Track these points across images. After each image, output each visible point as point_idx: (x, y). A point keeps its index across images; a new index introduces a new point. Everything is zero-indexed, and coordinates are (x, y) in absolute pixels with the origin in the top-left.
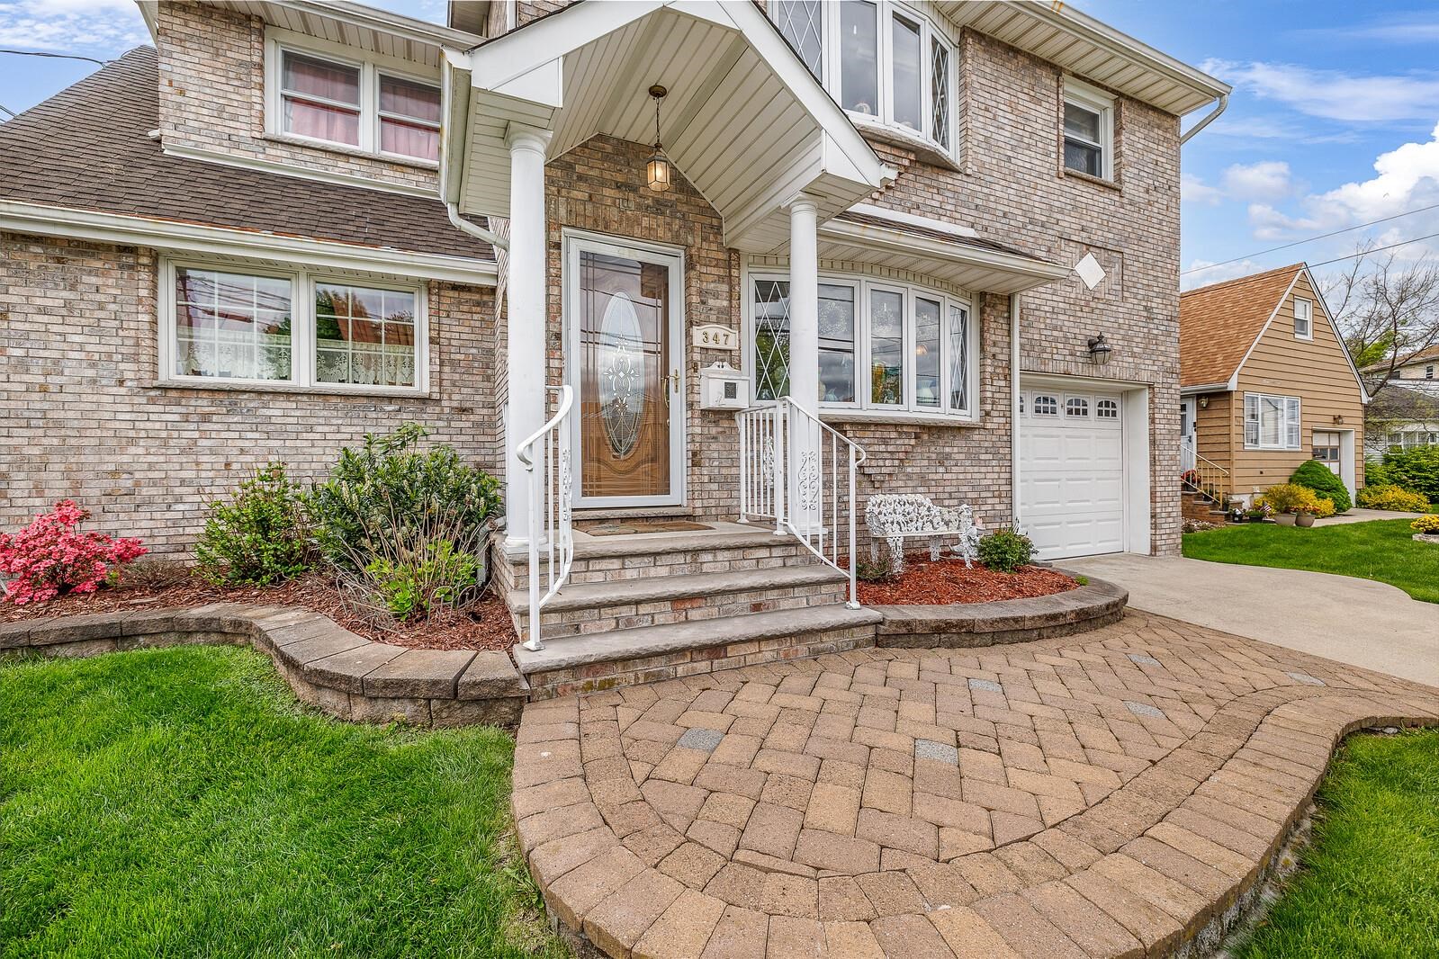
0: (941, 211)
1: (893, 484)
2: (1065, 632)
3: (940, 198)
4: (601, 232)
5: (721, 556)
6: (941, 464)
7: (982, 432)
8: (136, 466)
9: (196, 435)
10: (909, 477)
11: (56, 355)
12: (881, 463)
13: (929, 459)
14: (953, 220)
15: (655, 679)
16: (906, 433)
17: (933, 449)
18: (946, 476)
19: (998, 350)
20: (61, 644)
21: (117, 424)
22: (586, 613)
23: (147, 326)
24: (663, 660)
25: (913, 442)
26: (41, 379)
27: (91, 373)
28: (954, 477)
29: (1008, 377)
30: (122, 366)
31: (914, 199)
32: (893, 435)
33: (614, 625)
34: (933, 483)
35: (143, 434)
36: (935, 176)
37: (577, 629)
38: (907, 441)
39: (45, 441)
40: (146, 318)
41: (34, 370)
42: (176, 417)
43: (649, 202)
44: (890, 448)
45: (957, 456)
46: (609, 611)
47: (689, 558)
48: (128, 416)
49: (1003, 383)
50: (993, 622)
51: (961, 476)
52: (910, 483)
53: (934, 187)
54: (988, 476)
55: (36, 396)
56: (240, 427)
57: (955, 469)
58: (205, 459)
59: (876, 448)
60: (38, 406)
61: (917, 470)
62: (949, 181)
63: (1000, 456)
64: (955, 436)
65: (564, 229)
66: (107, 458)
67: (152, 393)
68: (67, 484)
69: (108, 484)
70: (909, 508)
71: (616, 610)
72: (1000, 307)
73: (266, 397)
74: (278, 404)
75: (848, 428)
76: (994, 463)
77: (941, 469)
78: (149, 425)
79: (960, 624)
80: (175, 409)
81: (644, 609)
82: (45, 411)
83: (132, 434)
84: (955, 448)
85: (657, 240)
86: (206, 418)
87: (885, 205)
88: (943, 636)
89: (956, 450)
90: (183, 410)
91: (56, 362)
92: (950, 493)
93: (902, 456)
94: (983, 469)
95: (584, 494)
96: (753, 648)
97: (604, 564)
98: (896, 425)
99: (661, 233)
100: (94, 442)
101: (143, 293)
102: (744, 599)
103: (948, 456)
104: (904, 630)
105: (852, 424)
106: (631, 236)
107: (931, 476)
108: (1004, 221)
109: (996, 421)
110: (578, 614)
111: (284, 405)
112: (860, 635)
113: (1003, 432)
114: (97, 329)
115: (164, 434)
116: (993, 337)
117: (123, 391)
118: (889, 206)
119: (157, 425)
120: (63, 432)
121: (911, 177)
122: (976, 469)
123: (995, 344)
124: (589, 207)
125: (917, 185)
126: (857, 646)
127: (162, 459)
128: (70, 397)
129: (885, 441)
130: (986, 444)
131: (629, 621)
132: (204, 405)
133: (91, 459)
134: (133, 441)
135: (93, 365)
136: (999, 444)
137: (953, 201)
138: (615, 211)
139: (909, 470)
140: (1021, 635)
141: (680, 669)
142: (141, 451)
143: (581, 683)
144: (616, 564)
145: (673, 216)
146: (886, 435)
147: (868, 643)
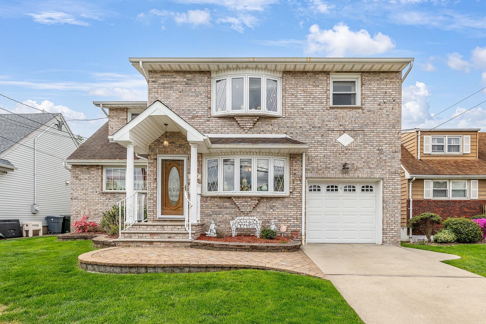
0: (272, 131)
1: (252, 214)
2: (246, 251)
3: (272, 127)
4: (166, 154)
5: (169, 227)
6: (271, 209)
7: (289, 198)
8: (99, 209)
9: (108, 202)
10: (259, 212)
11: (87, 187)
12: (246, 208)
13: (266, 207)
14: (277, 133)
15: (138, 246)
16: (254, 199)
17: (268, 204)
18: (273, 212)
19: (296, 172)
20: (78, 238)
21: (96, 200)
22: (133, 234)
23: (100, 180)
24: (140, 243)
25: (257, 202)
26: (85, 192)
27: (92, 190)
28: (277, 212)
29: (301, 180)
30: (97, 189)
31: (261, 129)
32: (249, 200)
33: (138, 237)
34: (268, 214)
35: (100, 202)
36: (270, 121)
37: (131, 237)
38: (255, 202)
39: (85, 204)
40: (100, 179)
41: (84, 190)
42: (105, 199)
43: (178, 145)
44: (249, 204)
45: (278, 206)
46: (137, 234)
47: (161, 227)
48: (97, 199)
49: (299, 182)
50: (219, 245)
51: (280, 212)
52: (259, 214)
53: (269, 124)
54: (292, 212)
55: (84, 195)
56: (115, 201)
57: (277, 210)
58: (109, 207)
59: (244, 204)
60: (85, 197)
61: (262, 210)
62: (276, 121)
63: (297, 206)
64: (277, 200)
65: (158, 155)
66: (94, 207)
67: (101, 194)
68: (88, 212)
69: (94, 212)
70: (251, 221)
71: (138, 234)
72: (298, 158)
73: (120, 194)
74: (122, 196)
75: (233, 198)
76: (294, 208)
77: (271, 210)
78: (101, 200)
79: (210, 244)
80: (105, 197)
81: (144, 235)
82: (85, 198)
83: (98, 202)
84: (278, 204)
85: (180, 154)
86: (110, 199)
87: (250, 133)
88: (206, 247)
89: (277, 204)
90: (106, 197)
91: (87, 188)
92: (275, 218)
93: (254, 206)
94: (289, 210)
95: (162, 215)
96: (159, 243)
97: (143, 227)
98: (250, 197)
99: (181, 152)
100: (93, 204)
101: (100, 174)
102: (166, 235)
103: (274, 206)
104: (196, 244)
105: (234, 197)
106: (174, 154)
107: (267, 212)
108: (300, 129)
109: (296, 194)
110: (131, 234)
111: (123, 196)
112: (186, 244)
113: (299, 198)
114: (93, 182)
115: (103, 202)
116: (295, 168)
117: (97, 194)
118: (252, 133)
119: (102, 201)
120: (88, 202)
121: (260, 123)
122: (286, 210)
123: (295, 170)
124: (163, 149)
125: (263, 125)
126: (185, 247)
127: (102, 207)
128: (89, 195)
129: (246, 202)
130: (291, 202)
131: (141, 237)
132: (109, 196)
133: (92, 207)
134: (98, 204)
135: (92, 189)
136: (297, 202)
137: (278, 127)
138: (169, 149)
139: (258, 210)
140: (229, 249)
141: (143, 245)
142: (99, 206)
143: (124, 245)
144: (146, 227)
145: (184, 148)
146: (247, 200)
147: (189, 246)
